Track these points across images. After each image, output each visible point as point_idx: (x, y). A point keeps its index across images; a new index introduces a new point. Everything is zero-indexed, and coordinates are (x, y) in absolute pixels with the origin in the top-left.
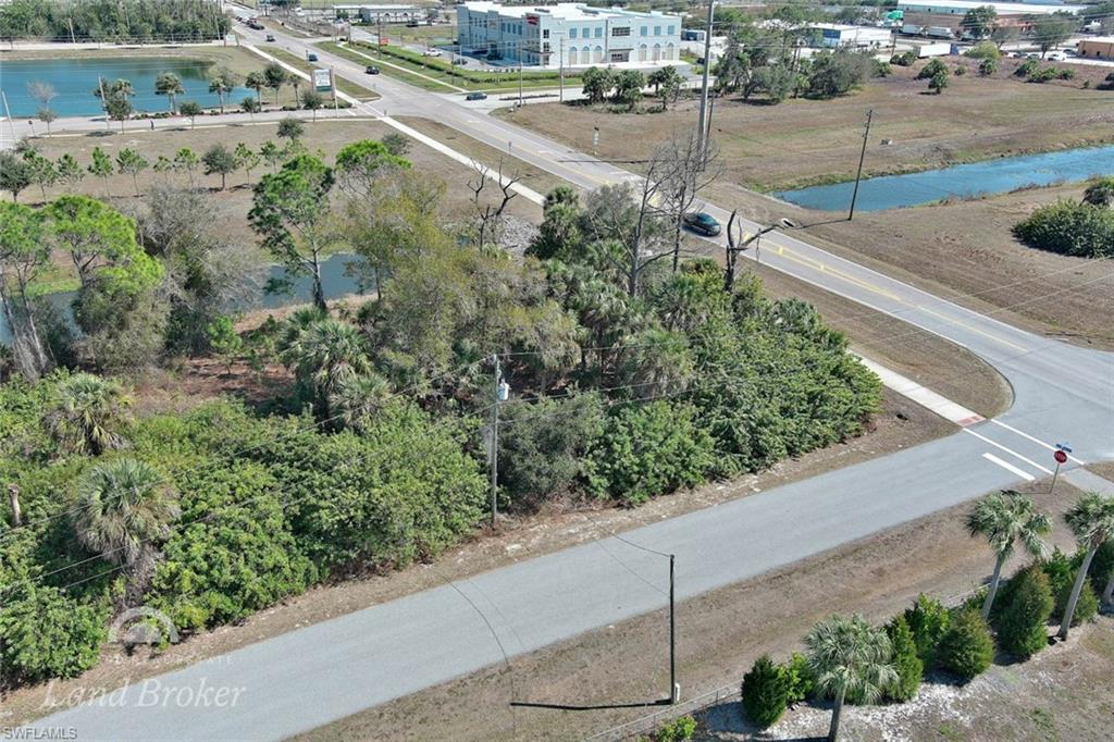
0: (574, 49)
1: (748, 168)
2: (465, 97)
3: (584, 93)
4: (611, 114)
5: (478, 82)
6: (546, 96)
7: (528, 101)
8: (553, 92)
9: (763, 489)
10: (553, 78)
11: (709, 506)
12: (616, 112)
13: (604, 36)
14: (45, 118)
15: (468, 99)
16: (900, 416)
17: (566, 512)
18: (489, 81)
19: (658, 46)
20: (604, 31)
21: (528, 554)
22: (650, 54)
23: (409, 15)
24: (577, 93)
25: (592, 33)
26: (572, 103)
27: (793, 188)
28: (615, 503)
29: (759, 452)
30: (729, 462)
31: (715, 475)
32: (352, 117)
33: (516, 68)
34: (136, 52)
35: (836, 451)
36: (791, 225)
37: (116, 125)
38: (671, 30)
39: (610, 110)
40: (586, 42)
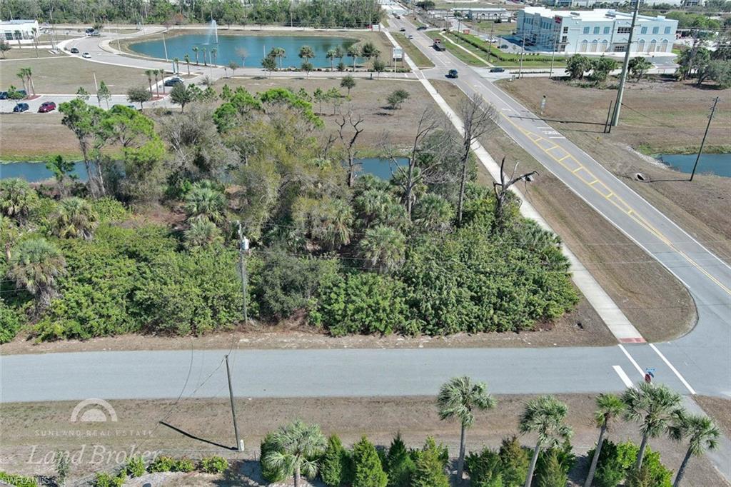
0: (586, 41)
2: (489, 70)
3: (566, 71)
4: (579, 88)
5: (504, 60)
6: (544, 72)
7: (525, 75)
8: (546, 70)
9: (424, 347)
10: (559, 60)
12: (583, 86)
13: (610, 32)
14: (233, 67)
15: (491, 71)
16: (579, 325)
17: (293, 329)
18: (511, 60)
19: (654, 41)
20: (611, 29)
22: (646, 47)
23: (498, 15)
24: (561, 72)
25: (601, 31)
26: (555, 78)
27: (680, 153)
28: (325, 331)
29: (440, 324)
30: (414, 324)
31: (403, 331)
32: (406, 78)
33: (536, 53)
34: (322, 33)
35: (510, 336)
36: (642, 179)
37: (267, 74)
38: (667, 30)
39: (579, 85)
40: (596, 37)
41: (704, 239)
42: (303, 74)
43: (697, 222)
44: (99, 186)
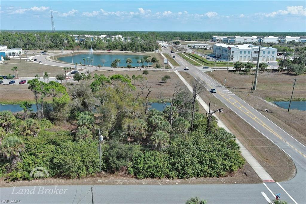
0: (241, 56)
1: (269, 93)
2: (203, 68)
3: (234, 68)
4: (240, 75)
5: (208, 64)
6: (225, 69)
7: (217, 70)
8: (226, 68)
9: (179, 184)
10: (231, 64)
11: (159, 184)
12: (241, 74)
13: (251, 53)
14: (99, 66)
15: (204, 68)
16: (245, 174)
17: (121, 176)
18: (211, 64)
19: (269, 57)
20: (251, 52)
21: (102, 183)
22: (265, 59)
23: (205, 46)
24: (232, 68)
25: (247, 52)
26: (229, 71)
27: (283, 101)
28: (135, 177)
29: (185, 173)
30: (173, 174)
31: (168, 177)
32: (169, 71)
33: (221, 61)
34: (135, 53)
35: (215, 179)
36: (268, 111)
37: (113, 69)
38: (273, 52)
39: (239, 73)
40: (245, 55)
41: (296, 136)
42: (128, 69)
43: (292, 129)
44: (42, 114)
